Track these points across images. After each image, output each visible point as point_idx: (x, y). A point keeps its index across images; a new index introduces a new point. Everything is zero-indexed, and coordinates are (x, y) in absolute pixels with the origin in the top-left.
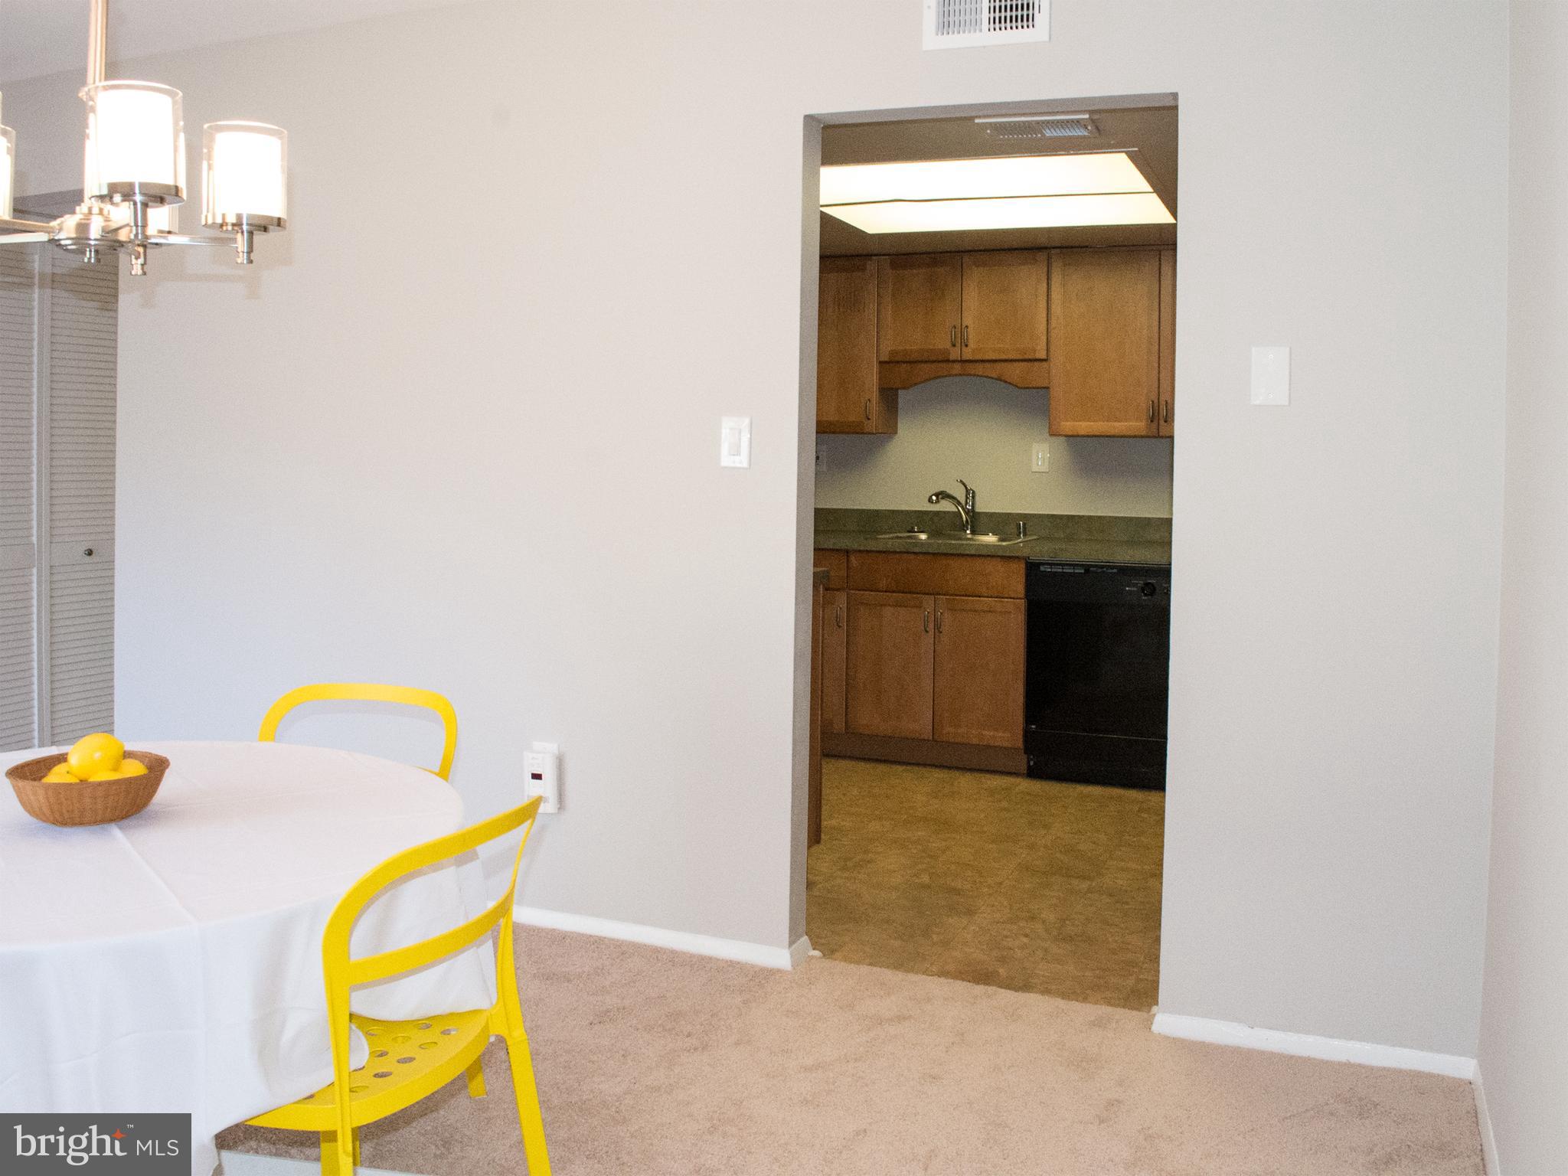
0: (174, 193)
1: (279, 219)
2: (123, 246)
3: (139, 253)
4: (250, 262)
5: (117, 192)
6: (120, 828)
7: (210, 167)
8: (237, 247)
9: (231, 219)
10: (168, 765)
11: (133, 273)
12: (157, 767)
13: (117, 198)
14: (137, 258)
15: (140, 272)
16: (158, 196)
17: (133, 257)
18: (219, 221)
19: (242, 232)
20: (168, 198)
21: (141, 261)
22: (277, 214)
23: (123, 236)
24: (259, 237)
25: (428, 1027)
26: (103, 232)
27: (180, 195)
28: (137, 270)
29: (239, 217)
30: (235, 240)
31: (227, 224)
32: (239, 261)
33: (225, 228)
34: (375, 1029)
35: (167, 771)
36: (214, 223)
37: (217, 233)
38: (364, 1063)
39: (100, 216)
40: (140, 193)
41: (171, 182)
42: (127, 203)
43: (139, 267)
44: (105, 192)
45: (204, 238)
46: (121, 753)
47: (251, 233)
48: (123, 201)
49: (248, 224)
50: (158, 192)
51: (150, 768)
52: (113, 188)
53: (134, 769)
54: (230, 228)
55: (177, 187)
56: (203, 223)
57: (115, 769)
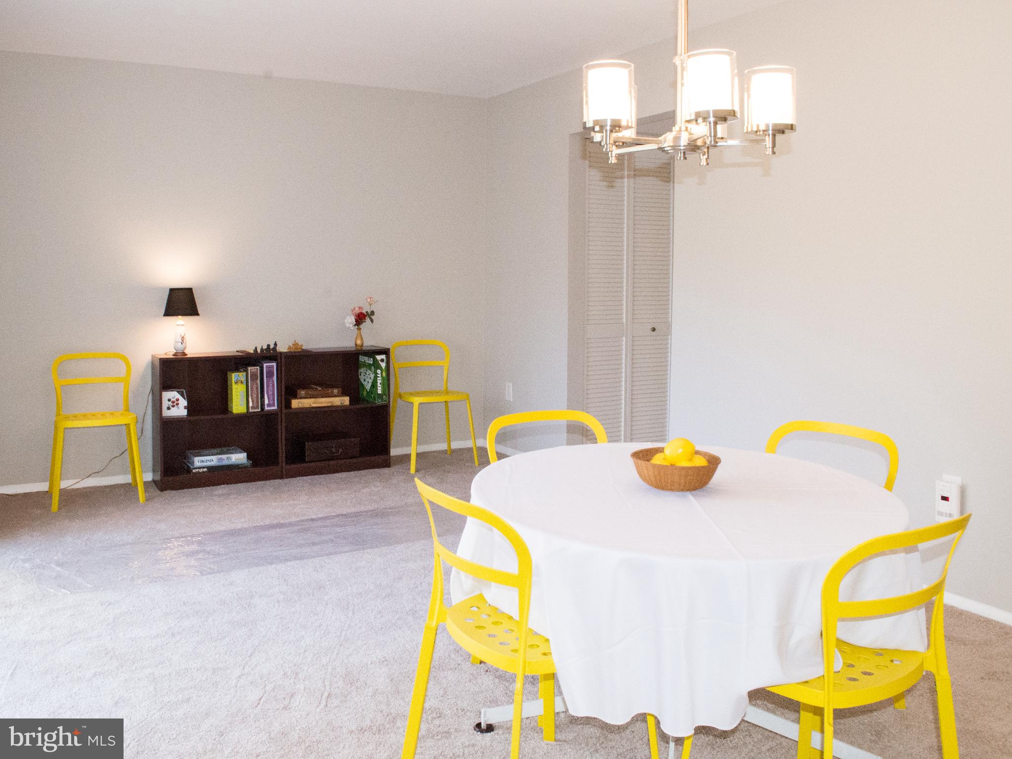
0: (733, 114)
1: (792, 125)
2: (699, 149)
3: (705, 152)
4: (774, 153)
5: (700, 117)
6: (693, 496)
7: (749, 97)
8: (766, 145)
9: (762, 128)
10: (720, 462)
11: (701, 164)
12: (714, 462)
13: (700, 120)
14: (703, 155)
15: (705, 164)
16: (723, 117)
17: (701, 154)
18: (755, 129)
19: (769, 135)
20: (729, 118)
21: (706, 156)
22: (790, 122)
23: (699, 143)
24: (779, 137)
25: (881, 655)
26: (689, 141)
27: (736, 115)
28: (704, 163)
29: (767, 126)
30: (764, 140)
31: (760, 131)
32: (767, 153)
33: (758, 133)
34: (845, 648)
35: (719, 465)
36: (752, 131)
37: (754, 137)
38: (839, 670)
39: (686, 132)
40: (713, 116)
41: (730, 108)
42: (704, 123)
43: (705, 160)
44: (693, 117)
45: (746, 140)
46: (694, 451)
47: (774, 135)
48: (703, 122)
49: (772, 130)
50: (722, 115)
51: (709, 462)
52: (698, 115)
53: (701, 462)
54: (761, 133)
55: (734, 111)
56: (745, 131)
57: (690, 460)
